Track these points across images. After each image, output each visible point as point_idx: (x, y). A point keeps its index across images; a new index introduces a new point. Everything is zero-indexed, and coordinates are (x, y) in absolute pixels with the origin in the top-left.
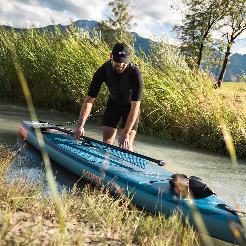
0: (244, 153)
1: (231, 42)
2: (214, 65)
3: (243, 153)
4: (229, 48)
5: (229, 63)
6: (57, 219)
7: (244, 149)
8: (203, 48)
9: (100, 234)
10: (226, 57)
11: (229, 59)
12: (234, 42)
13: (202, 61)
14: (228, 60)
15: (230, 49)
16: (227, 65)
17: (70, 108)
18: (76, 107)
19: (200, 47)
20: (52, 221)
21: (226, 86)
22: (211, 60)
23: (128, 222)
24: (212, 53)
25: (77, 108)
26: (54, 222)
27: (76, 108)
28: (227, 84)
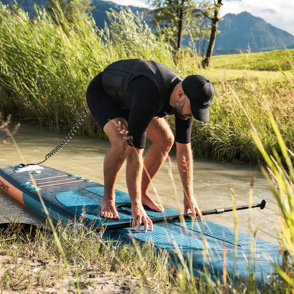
0: (235, 155)
1: (218, 5)
2: (200, 36)
3: (233, 155)
4: (216, 13)
5: (218, 32)
6: (37, 258)
7: (234, 151)
8: (183, 15)
9: (81, 267)
10: (214, 25)
11: (218, 28)
12: (222, 4)
13: (184, 32)
14: (216, 28)
15: (218, 13)
16: (215, 35)
17: (18, 116)
18: (25, 113)
19: (179, 14)
20: (33, 261)
21: (217, 60)
22: (195, 30)
23: (105, 252)
24: (196, 20)
25: (28, 115)
26: (35, 261)
27: (26, 116)
28: (218, 58)
